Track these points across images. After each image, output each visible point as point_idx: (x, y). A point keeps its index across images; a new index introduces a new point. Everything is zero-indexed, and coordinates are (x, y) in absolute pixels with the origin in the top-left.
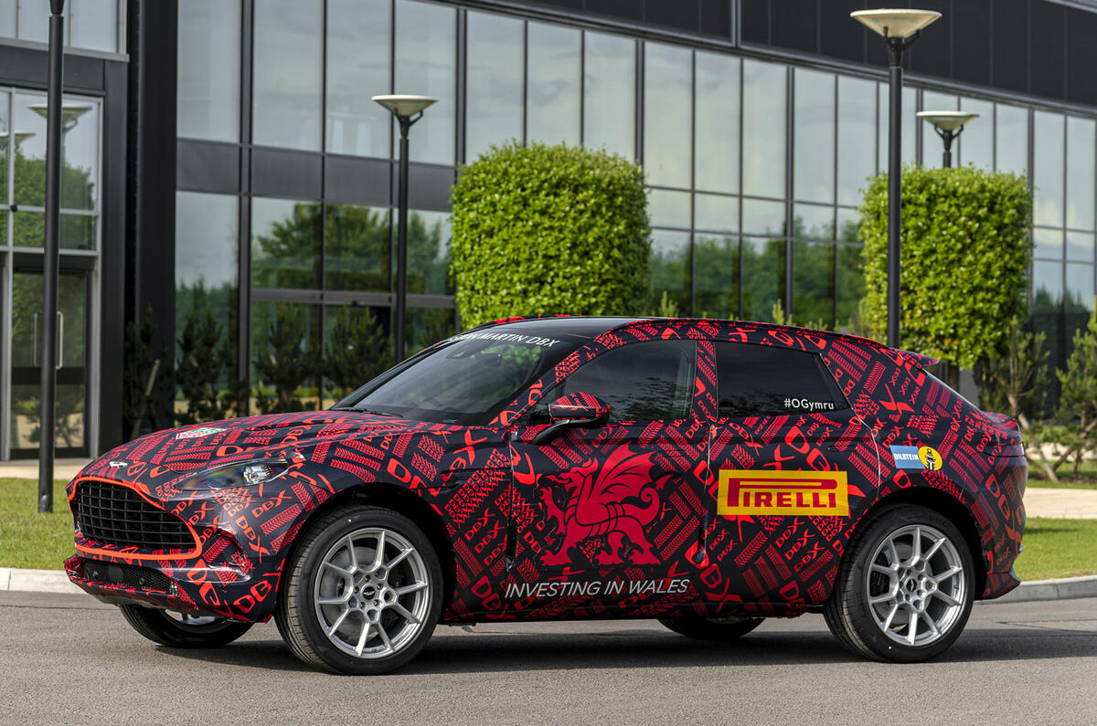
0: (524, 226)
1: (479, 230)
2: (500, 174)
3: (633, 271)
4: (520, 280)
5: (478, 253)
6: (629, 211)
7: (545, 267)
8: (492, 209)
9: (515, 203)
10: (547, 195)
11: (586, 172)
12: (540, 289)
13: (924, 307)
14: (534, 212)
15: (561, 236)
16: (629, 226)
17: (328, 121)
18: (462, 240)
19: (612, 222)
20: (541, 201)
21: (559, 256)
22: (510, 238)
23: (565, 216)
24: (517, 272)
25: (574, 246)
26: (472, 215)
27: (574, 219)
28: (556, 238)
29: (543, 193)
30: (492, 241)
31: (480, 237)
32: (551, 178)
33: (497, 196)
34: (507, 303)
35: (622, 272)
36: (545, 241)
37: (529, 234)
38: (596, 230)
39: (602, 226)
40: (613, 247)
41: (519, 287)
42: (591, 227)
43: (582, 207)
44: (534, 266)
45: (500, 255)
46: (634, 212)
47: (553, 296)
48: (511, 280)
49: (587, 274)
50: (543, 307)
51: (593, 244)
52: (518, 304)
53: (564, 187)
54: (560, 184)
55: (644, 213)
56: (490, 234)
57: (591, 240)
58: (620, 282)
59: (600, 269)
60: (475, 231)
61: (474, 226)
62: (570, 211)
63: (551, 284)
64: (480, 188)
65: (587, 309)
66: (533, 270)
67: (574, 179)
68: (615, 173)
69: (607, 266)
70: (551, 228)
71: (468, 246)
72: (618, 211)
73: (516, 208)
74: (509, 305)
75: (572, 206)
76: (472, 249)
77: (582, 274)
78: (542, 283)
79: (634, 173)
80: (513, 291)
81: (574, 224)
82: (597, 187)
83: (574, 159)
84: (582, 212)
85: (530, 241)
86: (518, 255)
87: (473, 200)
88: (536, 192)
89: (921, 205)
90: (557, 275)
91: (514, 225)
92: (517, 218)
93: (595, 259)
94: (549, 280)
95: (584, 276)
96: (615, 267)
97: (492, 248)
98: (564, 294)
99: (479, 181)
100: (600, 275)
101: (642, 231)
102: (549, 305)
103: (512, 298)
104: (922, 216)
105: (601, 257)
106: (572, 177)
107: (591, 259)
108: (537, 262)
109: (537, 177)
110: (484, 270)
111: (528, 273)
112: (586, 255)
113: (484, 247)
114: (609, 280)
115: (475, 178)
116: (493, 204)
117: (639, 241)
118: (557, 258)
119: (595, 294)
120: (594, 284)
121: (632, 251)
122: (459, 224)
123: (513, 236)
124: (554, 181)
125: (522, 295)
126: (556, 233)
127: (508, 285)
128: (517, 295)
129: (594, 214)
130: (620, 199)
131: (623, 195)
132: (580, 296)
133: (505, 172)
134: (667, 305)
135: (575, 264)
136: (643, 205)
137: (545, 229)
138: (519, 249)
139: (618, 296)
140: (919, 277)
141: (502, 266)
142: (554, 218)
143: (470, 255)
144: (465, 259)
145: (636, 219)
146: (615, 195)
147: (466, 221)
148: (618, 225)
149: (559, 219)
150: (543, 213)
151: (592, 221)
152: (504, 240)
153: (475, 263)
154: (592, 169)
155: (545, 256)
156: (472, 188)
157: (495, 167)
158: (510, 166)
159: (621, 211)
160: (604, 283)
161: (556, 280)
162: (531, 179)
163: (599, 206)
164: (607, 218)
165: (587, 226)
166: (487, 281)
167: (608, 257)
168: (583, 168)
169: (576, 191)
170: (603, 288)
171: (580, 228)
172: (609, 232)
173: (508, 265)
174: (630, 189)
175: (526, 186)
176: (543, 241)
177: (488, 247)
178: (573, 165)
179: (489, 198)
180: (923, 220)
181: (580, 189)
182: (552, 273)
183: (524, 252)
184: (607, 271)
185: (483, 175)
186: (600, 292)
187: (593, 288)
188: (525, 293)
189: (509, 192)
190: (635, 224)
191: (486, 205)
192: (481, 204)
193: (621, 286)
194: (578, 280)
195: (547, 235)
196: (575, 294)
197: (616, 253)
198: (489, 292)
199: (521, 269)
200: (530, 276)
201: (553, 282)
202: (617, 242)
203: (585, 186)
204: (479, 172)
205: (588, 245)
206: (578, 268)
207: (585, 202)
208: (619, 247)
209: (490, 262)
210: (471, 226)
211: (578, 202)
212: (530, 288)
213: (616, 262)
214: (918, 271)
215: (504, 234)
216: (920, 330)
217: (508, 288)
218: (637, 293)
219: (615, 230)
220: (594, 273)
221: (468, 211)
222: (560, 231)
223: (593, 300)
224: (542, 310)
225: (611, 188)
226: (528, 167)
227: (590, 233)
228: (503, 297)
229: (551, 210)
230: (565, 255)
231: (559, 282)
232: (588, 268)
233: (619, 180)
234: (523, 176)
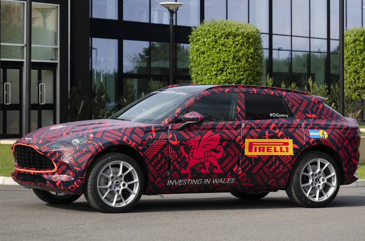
0: (216, 50)
1: (199, 52)
2: (207, 31)
3: (256, 66)
4: (214, 70)
5: (199, 60)
6: (255, 44)
7: (224, 65)
8: (204, 44)
9: (212, 42)
10: (224, 39)
11: (239, 30)
12: (222, 73)
13: (363, 79)
14: (219, 45)
15: (230, 54)
16: (255, 50)
17: (152, 12)
18: (193, 55)
19: (248, 48)
20: (222, 41)
21: (229, 61)
22: (211, 54)
23: (231, 46)
24: (213, 67)
25: (234, 57)
26: (197, 46)
27: (234, 47)
28: (227, 54)
29: (223, 38)
30: (204, 56)
31: (200, 54)
32: (225, 32)
33: (206, 39)
34: (210, 79)
35: (252, 67)
36: (224, 56)
37: (218, 53)
38: (242, 51)
39: (245, 50)
40: (249, 57)
41: (214, 73)
42: (241, 50)
43: (237, 43)
44: (220, 65)
45: (207, 61)
46: (256, 45)
47: (227, 76)
48: (211, 70)
49: (239, 68)
50: (223, 80)
51: (241, 56)
52: (214, 79)
53: (230, 36)
54: (229, 35)
55: (261, 45)
56: (203, 53)
57: (240, 55)
58: (252, 70)
59: (244, 66)
60: (198, 52)
61: (198, 50)
62: (232, 44)
63: (226, 71)
64: (199, 36)
65: (239, 80)
66: (219, 66)
67: (234, 33)
68: (249, 30)
69: (247, 65)
70: (226, 51)
71: (195, 58)
72: (250, 44)
73: (213, 43)
74: (211, 79)
75: (233, 43)
76: (197, 59)
77: (237, 68)
78: (223, 71)
79: (257, 30)
80: (212, 74)
81: (234, 49)
82: (243, 35)
83: (234, 25)
84: (237, 45)
85: (218, 55)
86: (214, 61)
87: (197, 41)
88: (220, 37)
89: (361, 41)
90: (228, 68)
91: (212, 50)
92: (213, 47)
93: (242, 62)
94: (225, 70)
95: (238, 69)
96: (250, 65)
97: (204, 58)
98: (231, 75)
99: (199, 34)
100: (244, 68)
101: (260, 52)
102: (225, 79)
103: (212, 76)
104: (362, 45)
105: (244, 61)
106: (233, 32)
107: (241, 62)
108: (220, 63)
109: (220, 32)
110: (201, 66)
111: (217, 67)
112: (239, 60)
113: (201, 58)
114: (248, 70)
115: (198, 32)
116: (204, 42)
117: (258, 55)
118: (228, 62)
119: (242, 75)
120: (242, 71)
121: (256, 59)
122: (192, 49)
123: (212, 54)
124: (227, 33)
125: (215, 75)
126: (228, 53)
127: (210, 72)
128: (213, 76)
129: (241, 46)
130: (251, 40)
131: (252, 38)
132: (237, 76)
133: (209, 30)
134: (269, 79)
135: (235, 64)
136: (260, 42)
137: (224, 51)
138: (214, 59)
139: (251, 76)
140: (361, 68)
141: (208, 65)
142: (227, 47)
143: (196, 61)
144: (194, 62)
145: (257, 47)
146: (250, 38)
147: (194, 48)
148: (250, 49)
149: (229, 47)
150: (223, 45)
151: (241, 48)
152: (208, 55)
153: (198, 64)
154: (241, 29)
155: (223, 61)
156: (197, 36)
157: (205, 28)
158: (211, 28)
159: (252, 44)
160: (246, 71)
161: (228, 70)
162: (218, 33)
163: (244, 42)
164: (246, 47)
165: (239, 50)
166: (202, 71)
167: (247, 61)
168: (238, 28)
169: (235, 37)
170: (245, 73)
171: (236, 51)
172: (247, 52)
173: (210, 65)
174: (255, 36)
175: (216, 35)
176: (223, 56)
177: (203, 58)
178: (234, 27)
179: (203, 40)
180: (362, 46)
181: (237, 36)
182: (226, 67)
183: (216, 60)
184: (247, 66)
185: (201, 31)
186: (244, 74)
187: (241, 73)
188: (216, 74)
189: (210, 38)
190: (257, 49)
191: (202, 42)
192: (200, 42)
193: (252, 72)
194: (236, 70)
195: (224, 53)
196: (235, 75)
197: (250, 60)
198: (203, 75)
199: (215, 66)
200: (218, 69)
201: (227, 70)
202: (250, 56)
203: (238, 35)
204: (199, 30)
205: (239, 57)
206: (236, 65)
207: (238, 41)
208: (251, 58)
209: (204, 63)
210: (197, 50)
211: (236, 41)
212: (218, 73)
213: (250, 63)
214: (361, 65)
215: (208, 53)
216: (362, 87)
217: (210, 73)
218: (258, 74)
219: (250, 51)
220: (242, 67)
221: (195, 45)
222: (229, 52)
223: (242, 77)
224: (223, 81)
225: (248, 36)
226: (217, 28)
227: (240, 52)
228: (208, 76)
229: (226, 44)
230: (231, 61)
231: (229, 71)
232: (240, 65)
233: (251, 33)
234: (215, 32)
